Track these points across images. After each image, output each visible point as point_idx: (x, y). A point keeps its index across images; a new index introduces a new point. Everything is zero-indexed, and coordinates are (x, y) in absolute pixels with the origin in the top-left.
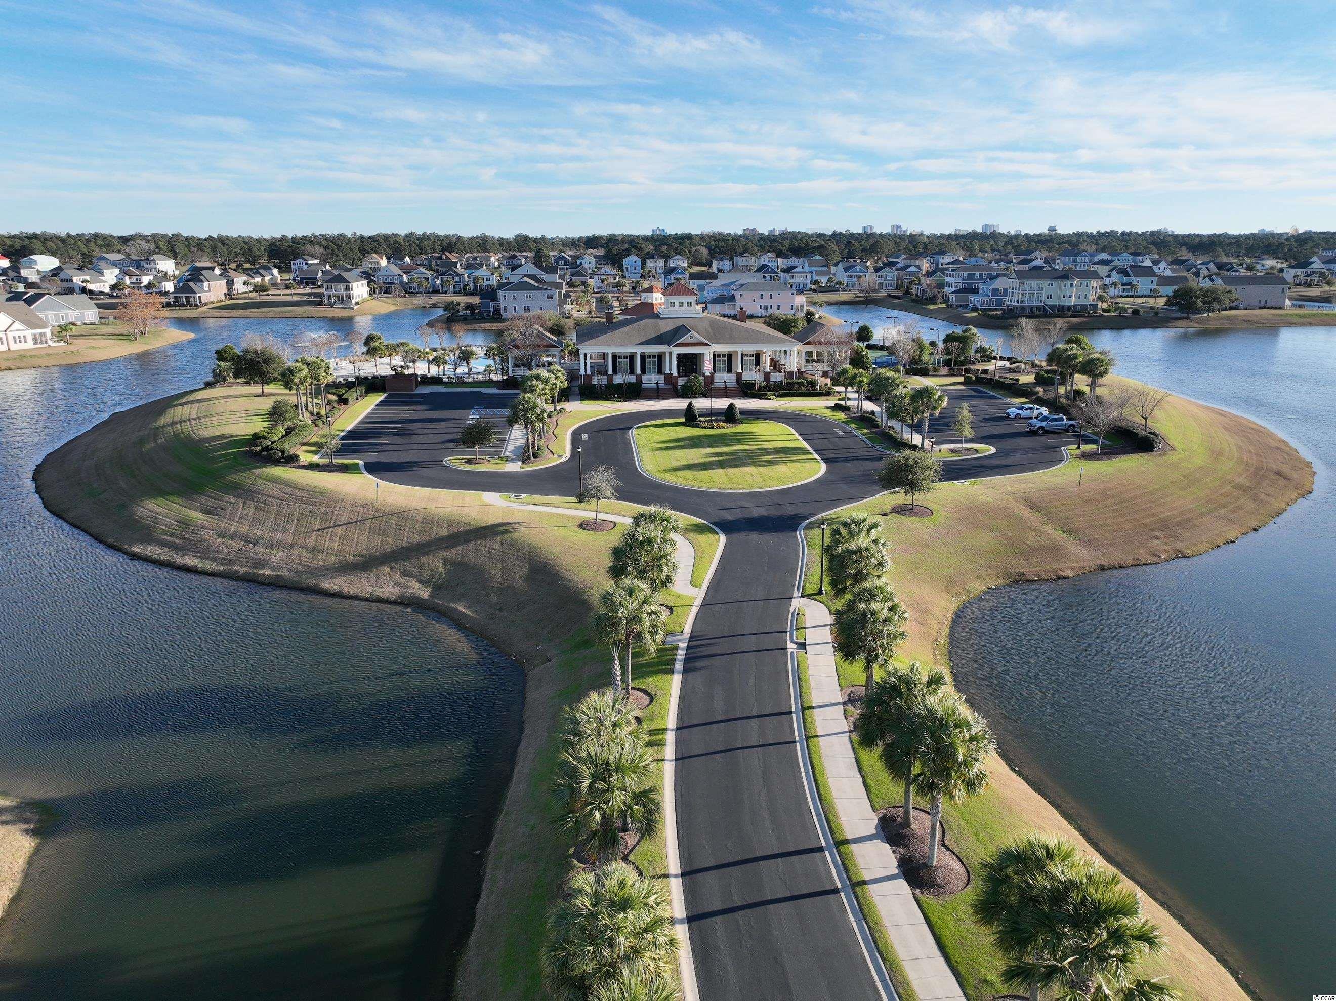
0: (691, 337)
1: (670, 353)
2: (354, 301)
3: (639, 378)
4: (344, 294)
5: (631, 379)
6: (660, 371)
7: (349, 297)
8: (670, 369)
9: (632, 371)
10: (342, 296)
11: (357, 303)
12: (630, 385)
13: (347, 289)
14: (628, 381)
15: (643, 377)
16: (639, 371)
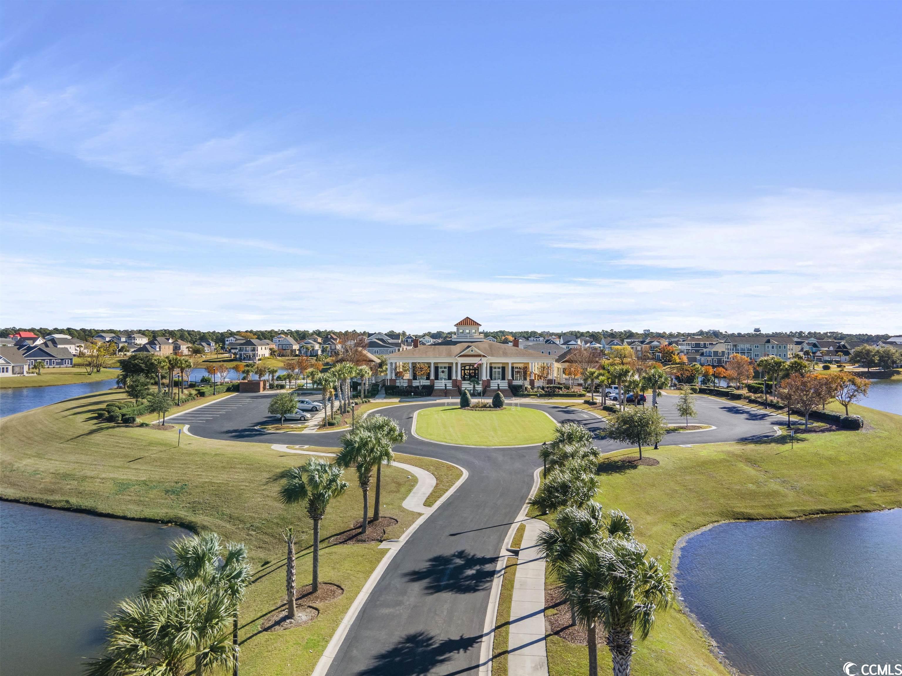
0: (472, 351)
1: (457, 364)
2: (257, 358)
3: (432, 382)
4: (251, 353)
5: (427, 383)
6: (450, 378)
7: (254, 355)
8: (457, 376)
9: (428, 378)
10: (250, 356)
11: (259, 360)
12: (424, 387)
13: (254, 350)
14: (423, 384)
15: (435, 381)
16: (432, 377)
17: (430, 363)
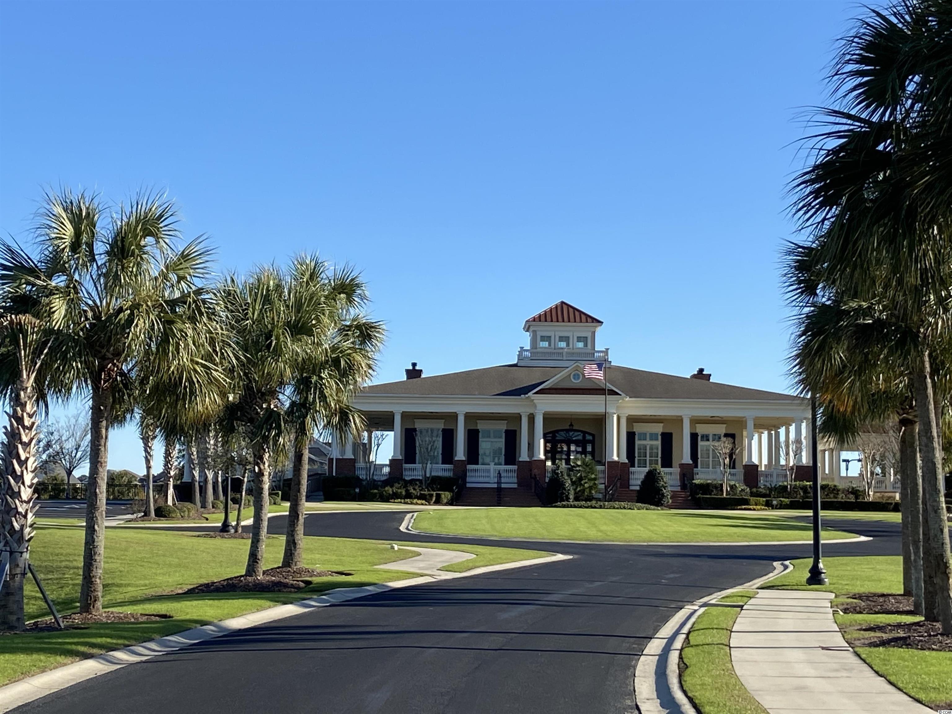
0: (577, 376)
1: (532, 418)
3: (461, 468)
9: (448, 461)
12: (436, 481)
14: (434, 474)
15: (470, 467)
16: (460, 454)
17: (454, 417)
